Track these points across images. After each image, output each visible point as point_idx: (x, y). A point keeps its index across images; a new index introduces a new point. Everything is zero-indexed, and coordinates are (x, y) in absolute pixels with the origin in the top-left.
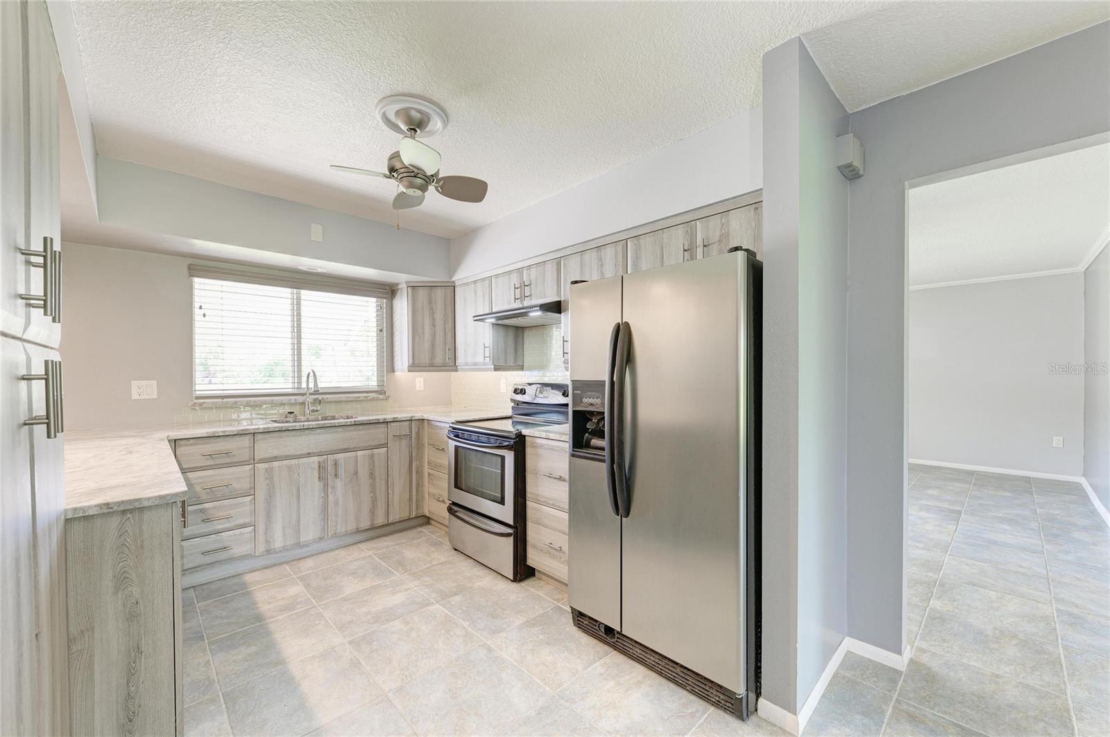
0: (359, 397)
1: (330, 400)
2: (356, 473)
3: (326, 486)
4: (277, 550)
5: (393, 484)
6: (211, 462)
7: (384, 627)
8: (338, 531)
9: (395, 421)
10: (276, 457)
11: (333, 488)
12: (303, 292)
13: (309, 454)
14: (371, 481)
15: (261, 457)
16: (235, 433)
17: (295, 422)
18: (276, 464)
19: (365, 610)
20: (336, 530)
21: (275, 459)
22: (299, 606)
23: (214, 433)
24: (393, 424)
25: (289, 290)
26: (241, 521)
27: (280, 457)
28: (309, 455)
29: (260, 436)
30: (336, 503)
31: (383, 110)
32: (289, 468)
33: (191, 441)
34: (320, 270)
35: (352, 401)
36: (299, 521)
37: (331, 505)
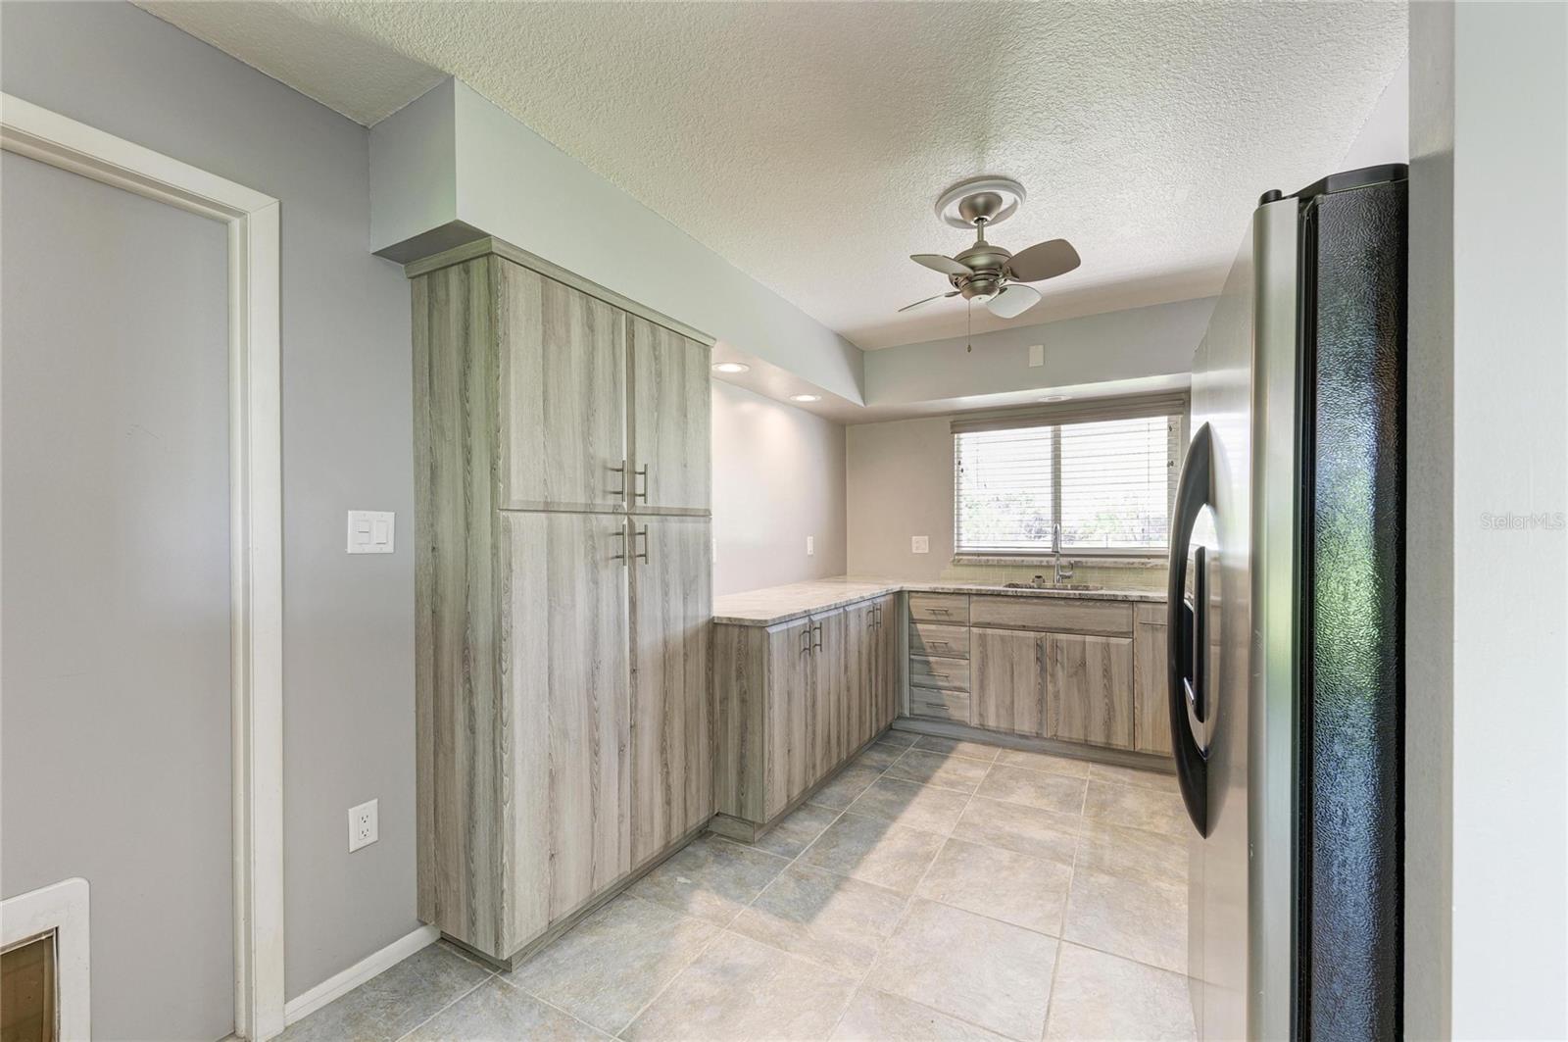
0: (1133, 563)
1: (1089, 564)
2: (1083, 664)
3: (1043, 669)
4: (991, 728)
5: (1142, 695)
6: (933, 617)
7: (993, 848)
8: (1058, 734)
9: (1143, 601)
10: (989, 624)
11: (1052, 675)
12: (1063, 427)
13: (1024, 626)
14: (1106, 681)
15: (976, 621)
16: (952, 591)
17: (1039, 588)
18: (989, 631)
19: (1000, 823)
20: (1056, 732)
21: (988, 625)
22: (960, 787)
23: (935, 588)
24: (1143, 606)
25: (1049, 428)
26: (957, 684)
27: (994, 625)
28: (1024, 628)
29: (975, 598)
30: (1056, 696)
31: (942, 217)
32: (1002, 638)
33: (920, 594)
34: (1063, 399)
35: (1122, 568)
36: (1013, 702)
37: (1050, 697)
